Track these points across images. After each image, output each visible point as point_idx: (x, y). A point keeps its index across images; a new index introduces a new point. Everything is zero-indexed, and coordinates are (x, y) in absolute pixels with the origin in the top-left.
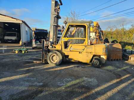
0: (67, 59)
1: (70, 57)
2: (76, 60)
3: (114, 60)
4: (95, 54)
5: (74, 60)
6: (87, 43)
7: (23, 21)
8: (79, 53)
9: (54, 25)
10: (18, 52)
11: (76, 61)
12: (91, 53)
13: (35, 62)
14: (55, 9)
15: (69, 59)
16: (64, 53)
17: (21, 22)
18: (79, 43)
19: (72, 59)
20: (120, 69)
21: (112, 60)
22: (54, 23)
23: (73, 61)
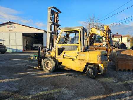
0: (60, 66)
1: (63, 64)
2: (69, 67)
3: (124, 70)
4: (89, 62)
5: (67, 68)
6: (80, 49)
7: (44, 31)
8: (72, 60)
9: (50, 33)
10: (33, 58)
11: (69, 69)
12: (83, 60)
13: (35, 67)
14: (51, 18)
15: (62, 66)
16: (57, 60)
17: (43, 32)
18: (72, 50)
19: (65, 67)
20: (121, 83)
21: (120, 70)
22: (50, 31)
23: (65, 68)
